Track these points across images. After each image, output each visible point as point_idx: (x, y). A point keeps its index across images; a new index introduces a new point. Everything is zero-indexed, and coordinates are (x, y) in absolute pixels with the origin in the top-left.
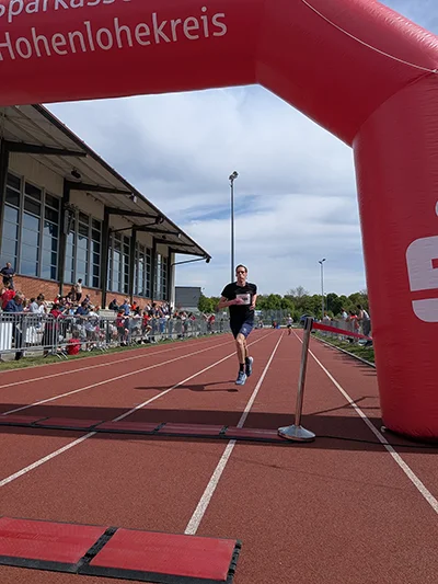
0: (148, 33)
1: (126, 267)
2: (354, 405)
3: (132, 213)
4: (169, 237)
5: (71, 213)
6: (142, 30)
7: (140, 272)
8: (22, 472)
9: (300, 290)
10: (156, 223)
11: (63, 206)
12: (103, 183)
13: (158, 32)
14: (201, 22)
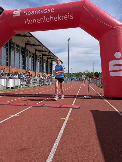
0: (57, 19)
1: (41, 65)
2: (99, 94)
3: (42, 51)
4: (52, 57)
6: (56, 18)
7: (44, 67)
10: (49, 53)
11: (25, 50)
13: (59, 18)
14: (68, 16)
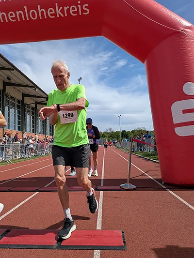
1: (33, 121)
2: (146, 174)
3: (35, 96)
5: (7, 97)
8: (12, 210)
9: (110, 129)
11: (3, 93)
12: (21, 83)
